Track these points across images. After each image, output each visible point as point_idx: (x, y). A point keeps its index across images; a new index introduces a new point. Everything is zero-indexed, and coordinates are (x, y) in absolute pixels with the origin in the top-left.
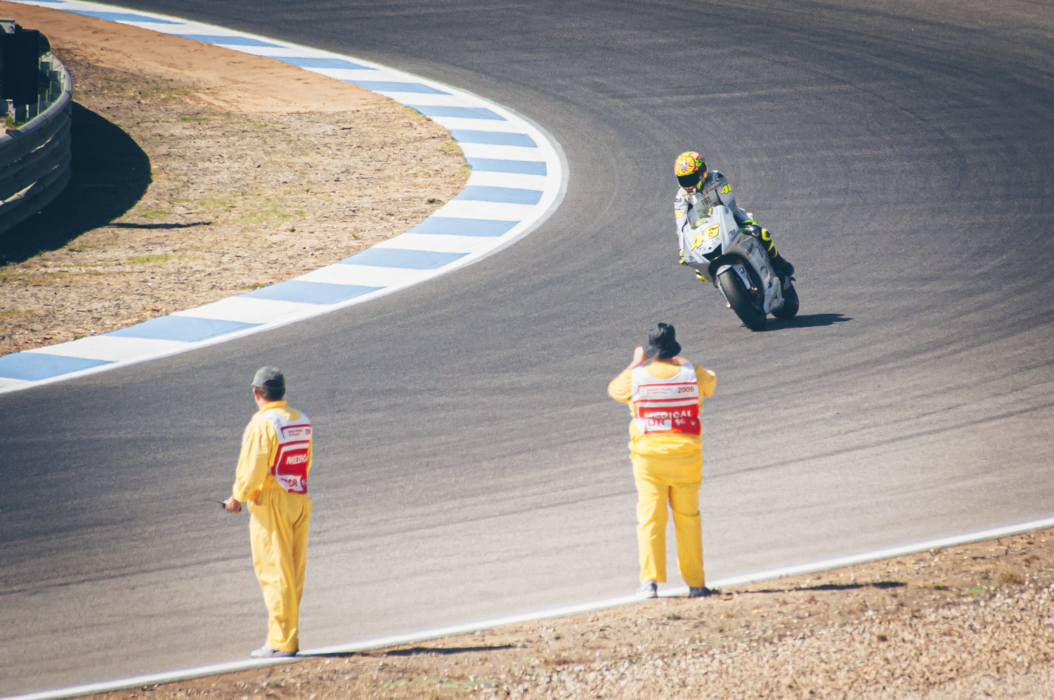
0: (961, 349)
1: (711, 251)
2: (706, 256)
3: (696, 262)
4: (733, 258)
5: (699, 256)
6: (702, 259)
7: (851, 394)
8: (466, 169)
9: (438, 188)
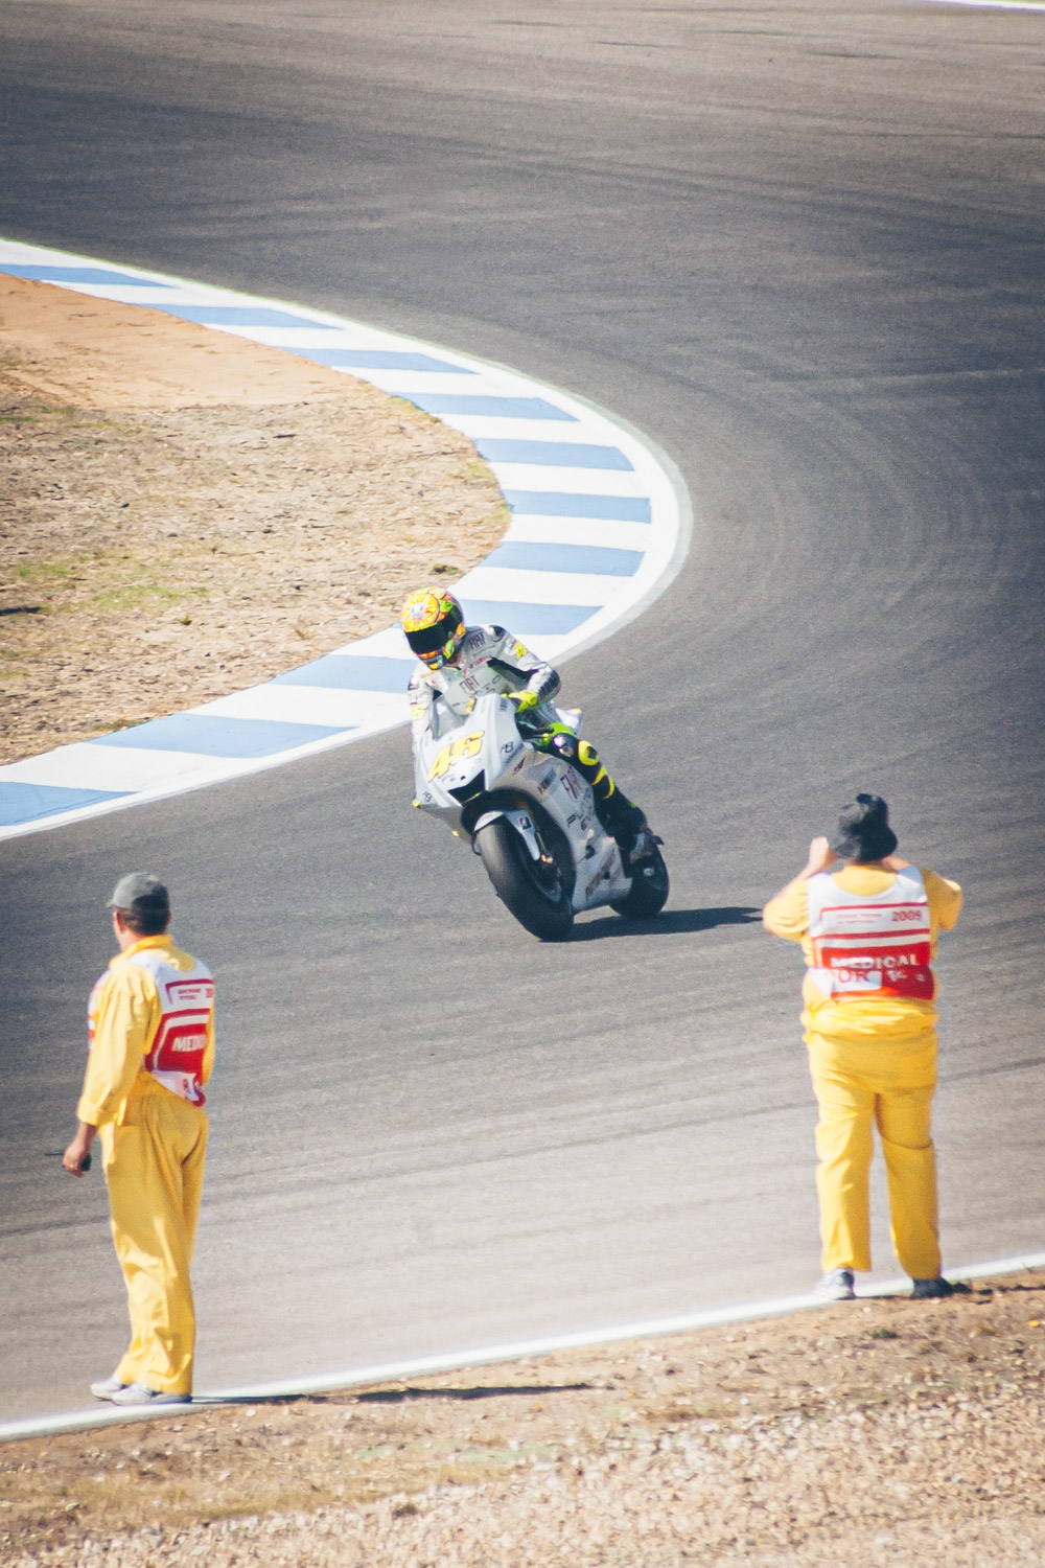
1: (464, 783)
2: (454, 792)
3: (436, 805)
4: (508, 798)
5: (439, 791)
6: (448, 800)
8: (503, 511)
9: (453, 544)
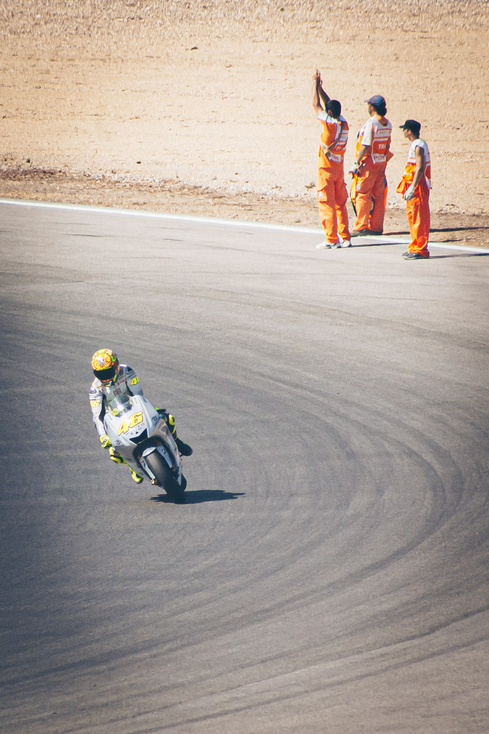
0: (176, 648)
1: (138, 435)
2: (132, 440)
3: (123, 446)
4: (156, 441)
5: (126, 440)
6: (129, 443)
7: (68, 694)
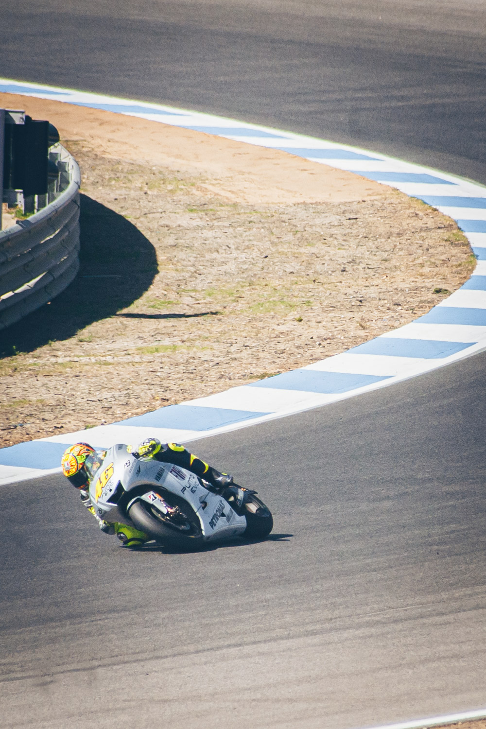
1: (112, 493)
8: (472, 259)
9: (445, 277)
